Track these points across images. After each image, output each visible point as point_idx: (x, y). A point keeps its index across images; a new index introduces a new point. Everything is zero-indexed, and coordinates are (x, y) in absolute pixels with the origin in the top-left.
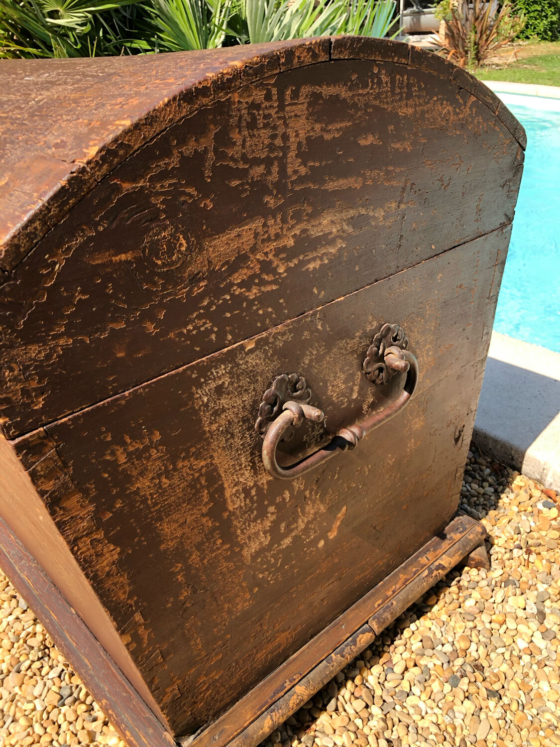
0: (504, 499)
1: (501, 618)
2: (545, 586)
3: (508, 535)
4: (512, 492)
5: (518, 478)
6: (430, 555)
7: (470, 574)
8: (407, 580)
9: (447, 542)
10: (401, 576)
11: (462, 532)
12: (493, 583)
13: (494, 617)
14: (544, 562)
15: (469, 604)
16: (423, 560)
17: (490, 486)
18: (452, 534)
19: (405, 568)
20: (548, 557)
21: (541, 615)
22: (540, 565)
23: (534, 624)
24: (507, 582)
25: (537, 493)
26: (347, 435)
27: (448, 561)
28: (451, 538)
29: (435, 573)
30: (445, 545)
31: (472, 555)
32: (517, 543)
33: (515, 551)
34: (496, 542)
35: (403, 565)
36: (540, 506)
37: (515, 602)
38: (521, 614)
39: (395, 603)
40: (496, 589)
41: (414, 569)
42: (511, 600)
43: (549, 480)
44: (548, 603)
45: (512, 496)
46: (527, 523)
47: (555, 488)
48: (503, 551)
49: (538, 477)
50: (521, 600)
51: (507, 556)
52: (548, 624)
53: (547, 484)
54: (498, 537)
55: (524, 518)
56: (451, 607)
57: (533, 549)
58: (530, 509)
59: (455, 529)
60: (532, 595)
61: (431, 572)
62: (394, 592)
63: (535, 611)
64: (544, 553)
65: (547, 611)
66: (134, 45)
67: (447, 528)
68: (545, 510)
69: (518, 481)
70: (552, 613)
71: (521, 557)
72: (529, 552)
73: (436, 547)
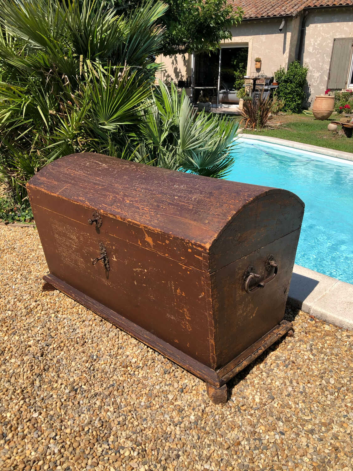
0: (297, 318)
1: (299, 351)
2: (312, 342)
3: (299, 328)
6: (276, 330)
7: (288, 339)
8: (270, 337)
10: (269, 335)
11: (285, 325)
12: (296, 341)
13: (297, 350)
15: (289, 347)
16: (274, 331)
17: (291, 315)
19: (270, 333)
20: (312, 335)
21: (311, 350)
22: (310, 337)
23: (309, 352)
24: (300, 340)
25: (308, 317)
26: (262, 284)
27: (283, 332)
28: (282, 326)
29: (279, 335)
30: (281, 328)
31: (289, 332)
32: (302, 331)
33: (302, 333)
36: (309, 321)
37: (303, 346)
38: (305, 349)
39: (267, 343)
40: (297, 343)
41: (272, 334)
43: (312, 312)
44: (313, 347)
45: (299, 317)
47: (313, 315)
48: (298, 333)
49: (308, 311)
50: (305, 346)
52: (313, 352)
53: (311, 314)
54: (296, 329)
55: (304, 324)
56: (283, 348)
58: (306, 321)
59: (283, 323)
60: (308, 344)
61: (277, 335)
62: (267, 340)
63: (309, 349)
66: (130, 135)
67: (281, 323)
68: (311, 322)
69: (301, 313)
70: (314, 349)
71: (304, 335)
72: (306, 333)
73: (278, 328)
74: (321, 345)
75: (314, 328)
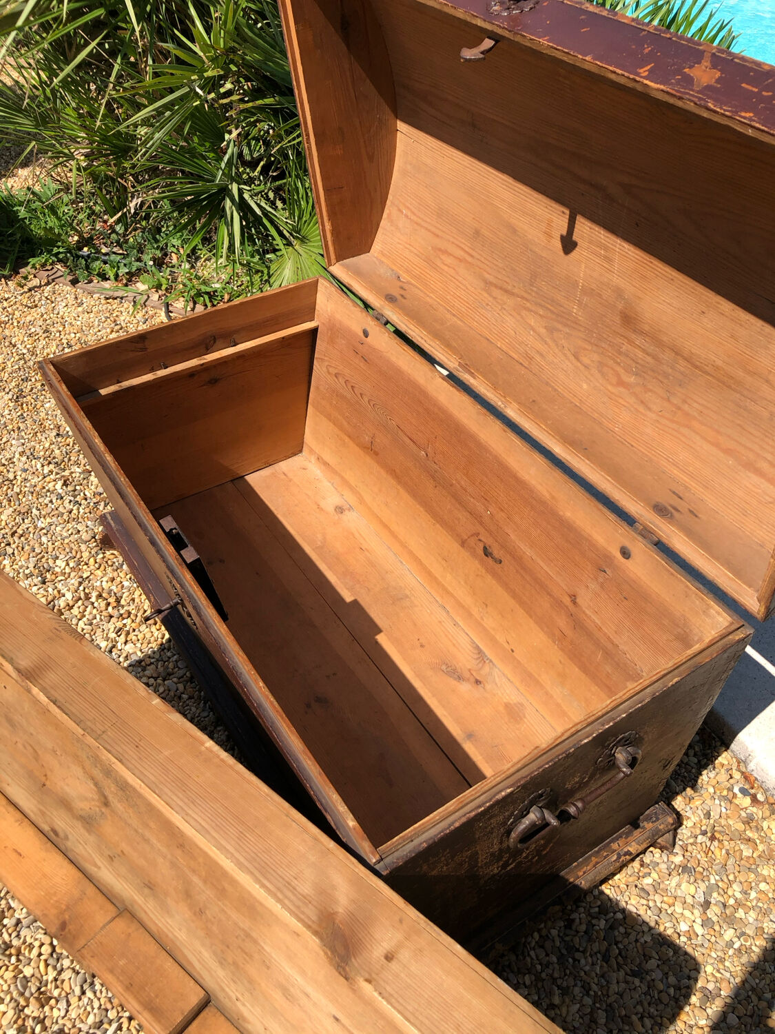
0: (706, 777)
1: (671, 901)
2: (717, 878)
3: (697, 819)
4: (714, 768)
5: (725, 754)
6: (621, 842)
7: (654, 855)
8: (597, 863)
9: (639, 830)
10: (593, 858)
11: (655, 821)
12: (673, 867)
13: (665, 899)
14: (724, 851)
15: (648, 881)
16: (614, 846)
17: (695, 755)
18: (645, 823)
19: (598, 852)
20: (728, 848)
21: (707, 905)
22: (719, 855)
23: (698, 912)
24: (685, 869)
25: (737, 775)
26: (572, 809)
27: (636, 848)
28: (644, 828)
29: (623, 858)
30: (637, 833)
31: (659, 841)
32: (703, 828)
33: (700, 837)
34: (685, 823)
35: (596, 849)
36: (736, 790)
37: (687, 889)
38: (689, 900)
39: (583, 882)
40: (674, 873)
41: (605, 854)
42: (684, 886)
43: (751, 766)
44: (715, 895)
45: (712, 775)
46: (718, 808)
47: (755, 773)
48: (689, 834)
49: (743, 759)
50: (692, 890)
51: (691, 841)
52: (710, 913)
54: (688, 818)
55: (717, 802)
56: (631, 879)
57: (717, 835)
58: (725, 793)
59: (648, 819)
60: (703, 887)
61: (619, 857)
62: (584, 873)
63: (702, 900)
64: (726, 843)
65: (713, 901)
67: (641, 817)
68: (739, 795)
69: (724, 758)
70: (715, 905)
71: (704, 845)
72: (713, 838)
73: (628, 834)
74: (738, 895)
75: (741, 826)
